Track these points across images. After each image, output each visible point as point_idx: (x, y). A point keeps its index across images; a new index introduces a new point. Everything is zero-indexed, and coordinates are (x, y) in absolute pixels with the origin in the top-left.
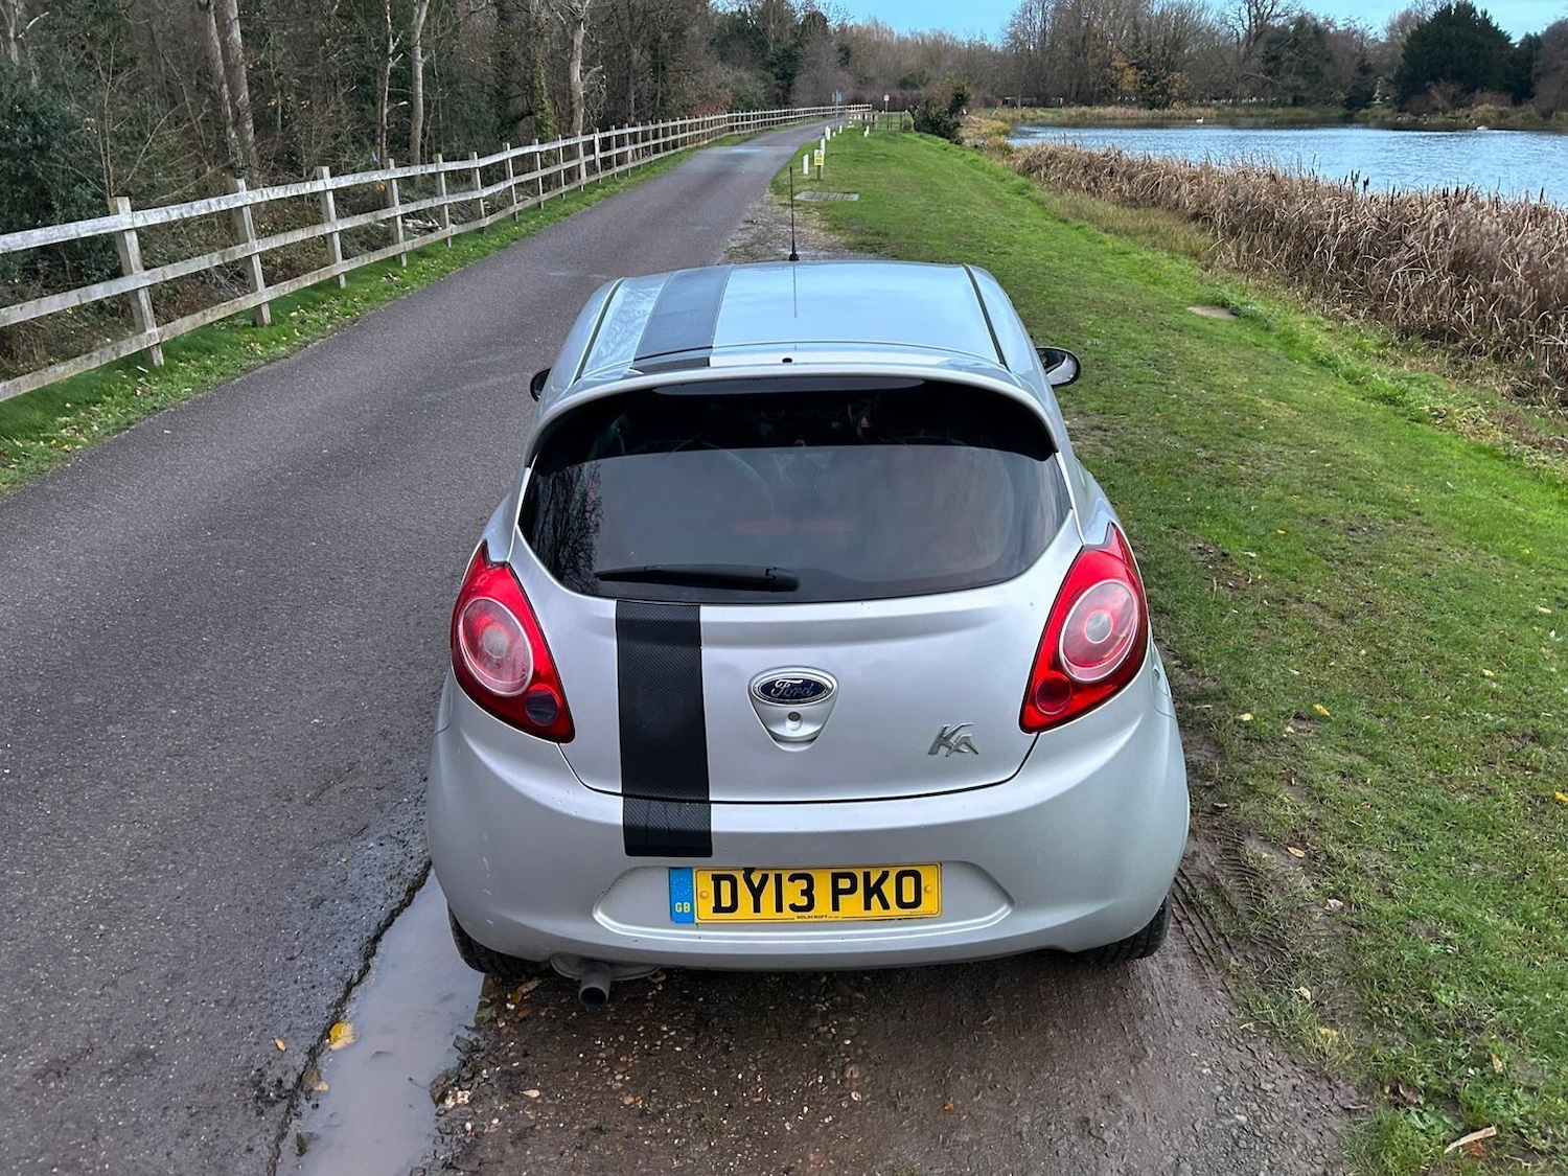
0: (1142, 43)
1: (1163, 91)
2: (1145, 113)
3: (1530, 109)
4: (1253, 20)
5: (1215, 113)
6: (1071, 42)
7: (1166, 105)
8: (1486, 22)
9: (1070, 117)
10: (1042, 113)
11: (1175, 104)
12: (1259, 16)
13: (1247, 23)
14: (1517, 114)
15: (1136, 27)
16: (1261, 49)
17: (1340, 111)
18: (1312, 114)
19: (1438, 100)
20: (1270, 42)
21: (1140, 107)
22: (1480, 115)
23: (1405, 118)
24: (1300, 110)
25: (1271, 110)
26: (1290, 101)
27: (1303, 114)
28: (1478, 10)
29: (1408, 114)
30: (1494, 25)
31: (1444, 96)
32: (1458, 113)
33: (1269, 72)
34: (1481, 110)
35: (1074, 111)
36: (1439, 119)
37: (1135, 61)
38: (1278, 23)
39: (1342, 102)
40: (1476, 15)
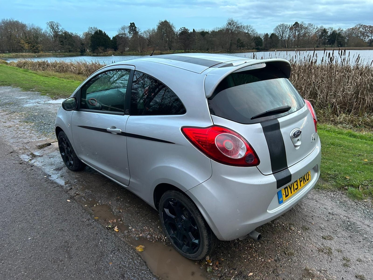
0: (28, 37)
1: (37, 49)
2: (33, 54)
3: (118, 52)
4: (54, 33)
5: (52, 54)
6: (7, 37)
7: (39, 52)
8: (105, 34)
9: (13, 56)
10: (6, 55)
11: (41, 52)
12: (55, 32)
13: (53, 33)
14: (116, 53)
15: (24, 33)
16: (58, 39)
17: (80, 53)
18: (74, 54)
19: (101, 51)
20: (60, 38)
21: (32, 53)
22: (110, 53)
23: (95, 54)
24: (71, 53)
25: (65, 53)
26: (68, 51)
27: (72, 54)
28: (103, 32)
30: (107, 35)
31: (101, 49)
32: (106, 53)
33: (62, 45)
34: (110, 52)
35: (14, 54)
36: (102, 54)
37: (27, 42)
38: (60, 33)
39: (79, 51)
40: (103, 33)
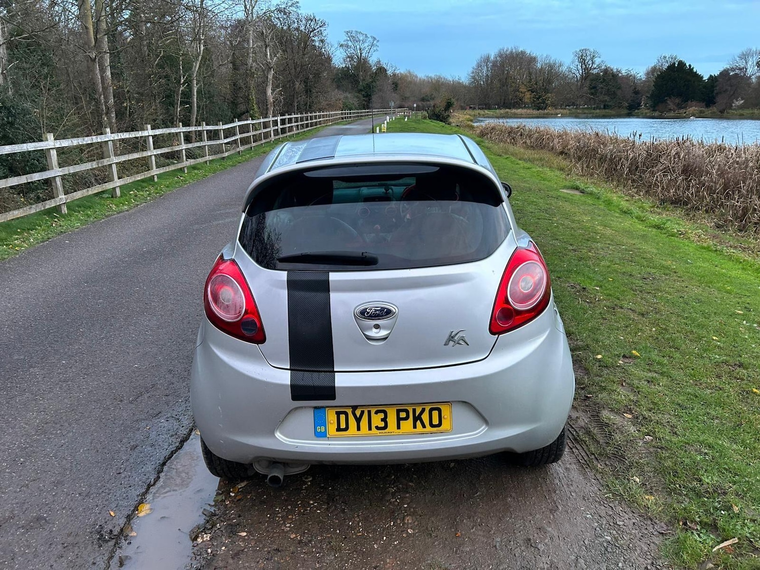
0: (533, 80)
1: (544, 103)
2: (535, 112)
3: (714, 109)
4: (583, 71)
5: (568, 112)
6: (500, 80)
7: (545, 108)
8: (691, 70)
9: (501, 114)
10: (489, 113)
11: (549, 108)
12: (586, 69)
13: (581, 72)
14: (708, 111)
15: (530, 74)
16: (588, 83)
17: (626, 111)
18: (613, 112)
19: (671, 106)
20: (592, 80)
21: (533, 109)
22: (691, 112)
23: (656, 114)
24: (607, 111)
25: (594, 111)
26: (602, 106)
27: (608, 113)
28: (687, 65)
29: (657, 112)
30: (695, 71)
31: (674, 104)
32: (681, 111)
33: (592, 94)
34: (692, 110)
35: (502, 111)
36: (672, 114)
37: (530, 89)
38: (595, 71)
39: (626, 107)
40: (686, 67)
